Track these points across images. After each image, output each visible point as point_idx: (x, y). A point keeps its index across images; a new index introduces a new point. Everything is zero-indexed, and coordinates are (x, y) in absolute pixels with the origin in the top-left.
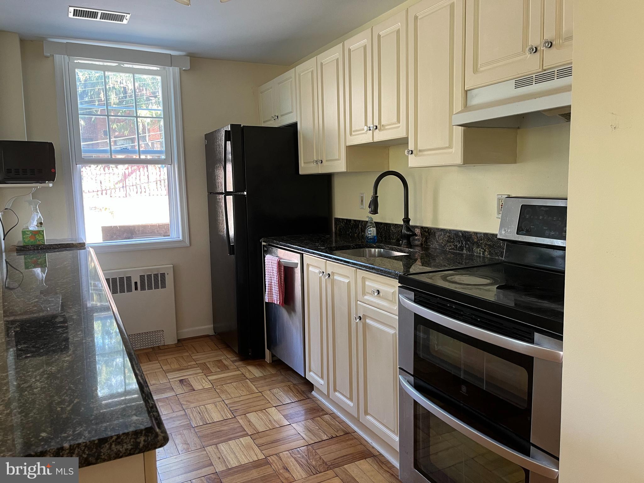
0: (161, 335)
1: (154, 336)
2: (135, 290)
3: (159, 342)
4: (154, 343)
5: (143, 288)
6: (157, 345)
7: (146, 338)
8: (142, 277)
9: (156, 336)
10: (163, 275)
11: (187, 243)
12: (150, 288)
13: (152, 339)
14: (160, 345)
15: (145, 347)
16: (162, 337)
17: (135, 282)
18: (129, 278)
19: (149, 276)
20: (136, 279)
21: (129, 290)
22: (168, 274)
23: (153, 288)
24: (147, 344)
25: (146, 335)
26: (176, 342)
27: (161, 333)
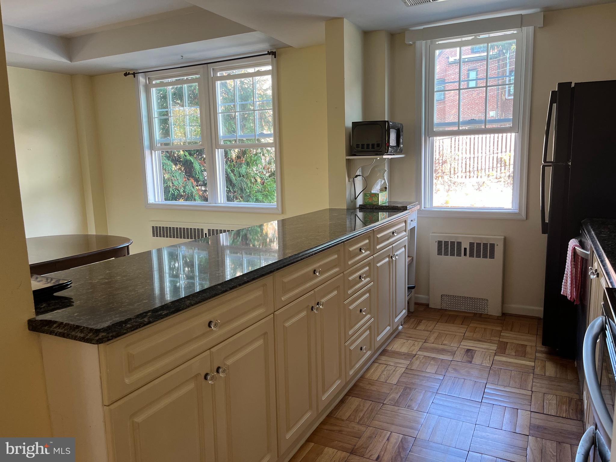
0: (486, 304)
1: (478, 303)
2: (464, 255)
3: (483, 310)
4: (478, 310)
5: (471, 255)
6: (480, 312)
7: (471, 302)
8: (471, 244)
9: (481, 304)
10: (492, 246)
11: (523, 217)
12: (478, 256)
13: (476, 305)
14: (483, 313)
15: (469, 311)
16: (486, 306)
17: (464, 248)
18: (459, 244)
19: (479, 245)
20: (465, 245)
21: (459, 255)
22: (497, 245)
23: (482, 257)
24: (471, 309)
25: (471, 300)
26: (500, 315)
27: (486, 302)
